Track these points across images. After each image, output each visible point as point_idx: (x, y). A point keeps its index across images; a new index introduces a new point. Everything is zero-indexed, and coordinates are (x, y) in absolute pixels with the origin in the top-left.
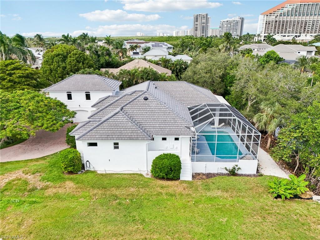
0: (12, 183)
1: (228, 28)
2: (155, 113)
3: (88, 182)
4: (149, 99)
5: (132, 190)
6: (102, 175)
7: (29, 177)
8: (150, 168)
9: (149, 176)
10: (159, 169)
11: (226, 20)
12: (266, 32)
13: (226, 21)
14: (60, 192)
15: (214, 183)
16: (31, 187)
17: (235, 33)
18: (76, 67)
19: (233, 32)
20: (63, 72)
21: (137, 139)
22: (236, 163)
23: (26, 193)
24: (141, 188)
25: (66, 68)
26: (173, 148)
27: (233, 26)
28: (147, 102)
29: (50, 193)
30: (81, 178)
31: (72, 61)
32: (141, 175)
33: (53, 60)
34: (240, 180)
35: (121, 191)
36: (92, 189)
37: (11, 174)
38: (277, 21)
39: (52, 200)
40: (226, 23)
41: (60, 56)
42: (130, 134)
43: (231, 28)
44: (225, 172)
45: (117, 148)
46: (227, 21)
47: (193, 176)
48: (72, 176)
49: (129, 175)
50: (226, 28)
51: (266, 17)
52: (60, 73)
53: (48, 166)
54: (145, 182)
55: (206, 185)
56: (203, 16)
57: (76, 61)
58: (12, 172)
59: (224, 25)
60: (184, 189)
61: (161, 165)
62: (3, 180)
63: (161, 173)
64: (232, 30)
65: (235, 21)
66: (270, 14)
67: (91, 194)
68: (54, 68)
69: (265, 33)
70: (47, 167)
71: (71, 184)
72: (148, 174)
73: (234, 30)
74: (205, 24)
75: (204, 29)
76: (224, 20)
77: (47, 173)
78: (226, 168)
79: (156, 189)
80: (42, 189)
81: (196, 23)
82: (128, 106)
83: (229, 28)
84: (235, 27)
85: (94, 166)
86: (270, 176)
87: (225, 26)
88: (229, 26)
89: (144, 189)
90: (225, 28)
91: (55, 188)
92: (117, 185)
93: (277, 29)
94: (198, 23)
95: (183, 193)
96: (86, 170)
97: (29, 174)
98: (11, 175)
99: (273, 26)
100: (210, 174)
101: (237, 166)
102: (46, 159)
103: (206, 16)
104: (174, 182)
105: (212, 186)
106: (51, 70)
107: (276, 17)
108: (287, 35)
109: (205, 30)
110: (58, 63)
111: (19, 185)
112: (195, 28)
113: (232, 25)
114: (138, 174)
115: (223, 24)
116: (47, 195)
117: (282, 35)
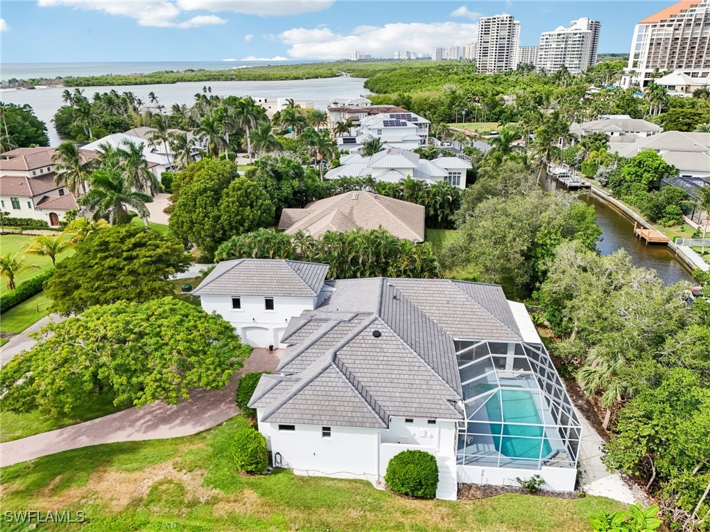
0: (160, 487)
1: (560, 50)
2: (393, 367)
3: (280, 493)
4: (383, 334)
5: (354, 514)
6: (302, 478)
7: (185, 477)
8: (384, 473)
9: (382, 488)
10: (399, 480)
11: (556, 32)
12: (651, 64)
13: (555, 35)
14: (237, 510)
15: (494, 509)
16: (190, 498)
17: (577, 62)
18: (239, 217)
19: (572, 60)
20: (215, 226)
21: (362, 425)
22: (537, 472)
23: (184, 510)
24: (369, 511)
25: (219, 217)
26: (424, 435)
27: (573, 46)
28: (379, 342)
29: (222, 512)
30: (268, 483)
31: (231, 205)
32: (368, 484)
33: (195, 202)
34: (542, 505)
35: (335, 515)
36: (287, 509)
37: (154, 469)
38: (678, 39)
39: (227, 526)
40: (556, 40)
41: (209, 193)
42: (349, 414)
43: (568, 49)
44: (517, 485)
45: (329, 435)
46: (559, 35)
47: (459, 490)
48: (252, 479)
49: (347, 483)
50: (555, 50)
51: (650, 29)
52: (209, 229)
53: (210, 454)
54: (375, 499)
55: (480, 513)
56: (502, 21)
57: (237, 203)
58: (156, 465)
59: (550, 43)
60: (443, 519)
61: (404, 475)
62: (145, 481)
63: (403, 486)
64: (570, 56)
65: (578, 35)
66: (662, 21)
67: (287, 518)
68: (197, 219)
69: (647, 67)
70: (211, 457)
71: (252, 496)
72: (380, 483)
73: (575, 56)
74: (507, 40)
75: (504, 52)
76: (551, 33)
77: (212, 469)
78: (518, 479)
79: (394, 515)
80: (208, 503)
81: (485, 38)
82: (345, 348)
83: (563, 50)
84: (576, 49)
85: (288, 461)
86: (599, 497)
87: (554, 46)
88: (563, 46)
89: (373, 514)
90: (552, 50)
91: (229, 502)
92: (328, 502)
93: (676, 58)
94: (489, 38)
95: (440, 526)
96: (274, 466)
97: (184, 471)
98: (155, 472)
99: (668, 50)
100: (490, 487)
101: (538, 477)
102: (205, 438)
103: (508, 22)
104: (424, 502)
105: (492, 515)
106: (192, 222)
107: (675, 29)
108: (700, 71)
109: (505, 54)
110: (205, 208)
111: (171, 494)
112: (482, 49)
113: (569, 42)
114: (362, 480)
115: (548, 40)
116: (216, 515)
117: (688, 70)
